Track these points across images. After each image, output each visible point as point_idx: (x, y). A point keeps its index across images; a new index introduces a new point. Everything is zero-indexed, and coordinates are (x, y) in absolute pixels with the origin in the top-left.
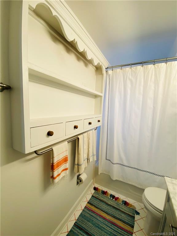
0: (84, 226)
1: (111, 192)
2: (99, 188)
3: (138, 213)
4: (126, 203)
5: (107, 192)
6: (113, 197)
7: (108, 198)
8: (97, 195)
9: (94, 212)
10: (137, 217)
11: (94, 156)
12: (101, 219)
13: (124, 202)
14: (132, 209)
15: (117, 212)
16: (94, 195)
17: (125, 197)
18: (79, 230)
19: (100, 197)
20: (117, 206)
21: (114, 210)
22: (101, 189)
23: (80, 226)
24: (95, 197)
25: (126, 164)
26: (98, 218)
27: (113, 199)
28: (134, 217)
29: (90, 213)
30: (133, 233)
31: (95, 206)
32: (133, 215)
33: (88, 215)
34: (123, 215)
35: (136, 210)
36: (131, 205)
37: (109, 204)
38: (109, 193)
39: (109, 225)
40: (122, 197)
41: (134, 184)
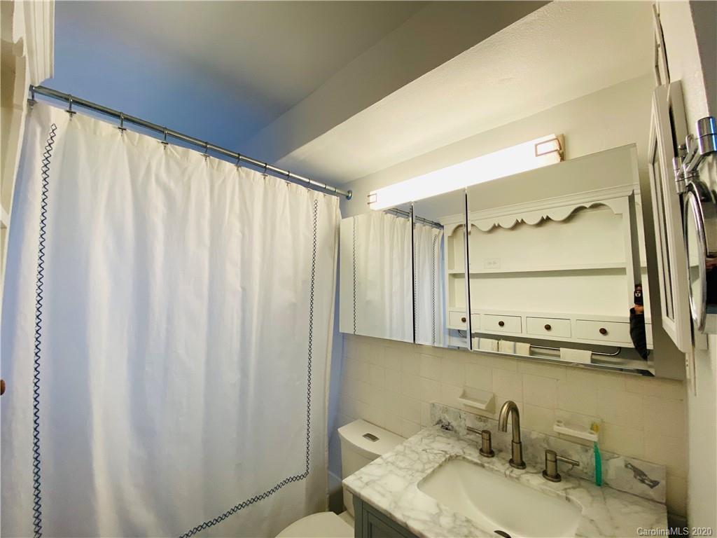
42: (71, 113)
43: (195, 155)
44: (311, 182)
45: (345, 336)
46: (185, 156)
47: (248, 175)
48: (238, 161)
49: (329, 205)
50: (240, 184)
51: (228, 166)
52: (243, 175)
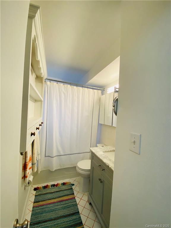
0: (40, 219)
1: (50, 184)
2: (39, 186)
3: (73, 185)
4: (64, 184)
5: (47, 185)
6: (54, 185)
7: (51, 189)
8: (40, 193)
9: (43, 205)
10: (73, 187)
11: (39, 155)
12: (51, 205)
13: (63, 184)
14: (69, 184)
15: (61, 192)
16: (37, 194)
17: (62, 181)
18: (37, 225)
19: (43, 192)
20: (59, 189)
21: (58, 193)
22: (41, 186)
23: (36, 222)
24: (39, 195)
25: (62, 153)
26: (49, 206)
27: (54, 187)
28: (72, 188)
29: (40, 208)
30: (75, 197)
31: (42, 201)
32: (71, 187)
33: (39, 211)
34: (65, 192)
35: (72, 183)
36: (68, 183)
37: (53, 191)
38: (50, 185)
39: (59, 204)
40: (60, 182)
41: (68, 167)
42: (50, 82)
43: (69, 86)
44: (93, 88)
45: (101, 124)
46: (67, 86)
47: (79, 88)
48: (77, 86)
49: (98, 93)
50: (77, 91)
51: (75, 87)
52: (78, 88)
